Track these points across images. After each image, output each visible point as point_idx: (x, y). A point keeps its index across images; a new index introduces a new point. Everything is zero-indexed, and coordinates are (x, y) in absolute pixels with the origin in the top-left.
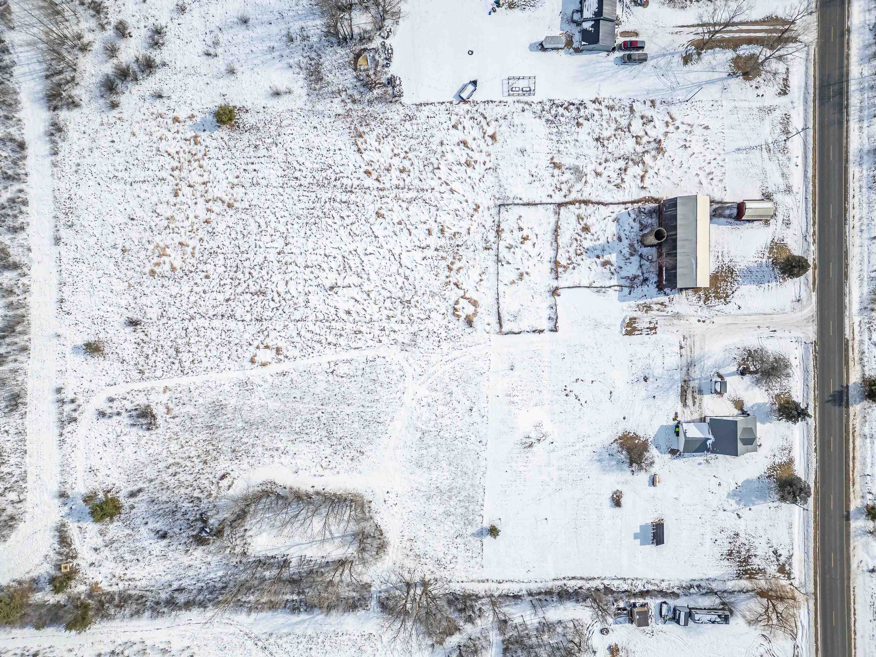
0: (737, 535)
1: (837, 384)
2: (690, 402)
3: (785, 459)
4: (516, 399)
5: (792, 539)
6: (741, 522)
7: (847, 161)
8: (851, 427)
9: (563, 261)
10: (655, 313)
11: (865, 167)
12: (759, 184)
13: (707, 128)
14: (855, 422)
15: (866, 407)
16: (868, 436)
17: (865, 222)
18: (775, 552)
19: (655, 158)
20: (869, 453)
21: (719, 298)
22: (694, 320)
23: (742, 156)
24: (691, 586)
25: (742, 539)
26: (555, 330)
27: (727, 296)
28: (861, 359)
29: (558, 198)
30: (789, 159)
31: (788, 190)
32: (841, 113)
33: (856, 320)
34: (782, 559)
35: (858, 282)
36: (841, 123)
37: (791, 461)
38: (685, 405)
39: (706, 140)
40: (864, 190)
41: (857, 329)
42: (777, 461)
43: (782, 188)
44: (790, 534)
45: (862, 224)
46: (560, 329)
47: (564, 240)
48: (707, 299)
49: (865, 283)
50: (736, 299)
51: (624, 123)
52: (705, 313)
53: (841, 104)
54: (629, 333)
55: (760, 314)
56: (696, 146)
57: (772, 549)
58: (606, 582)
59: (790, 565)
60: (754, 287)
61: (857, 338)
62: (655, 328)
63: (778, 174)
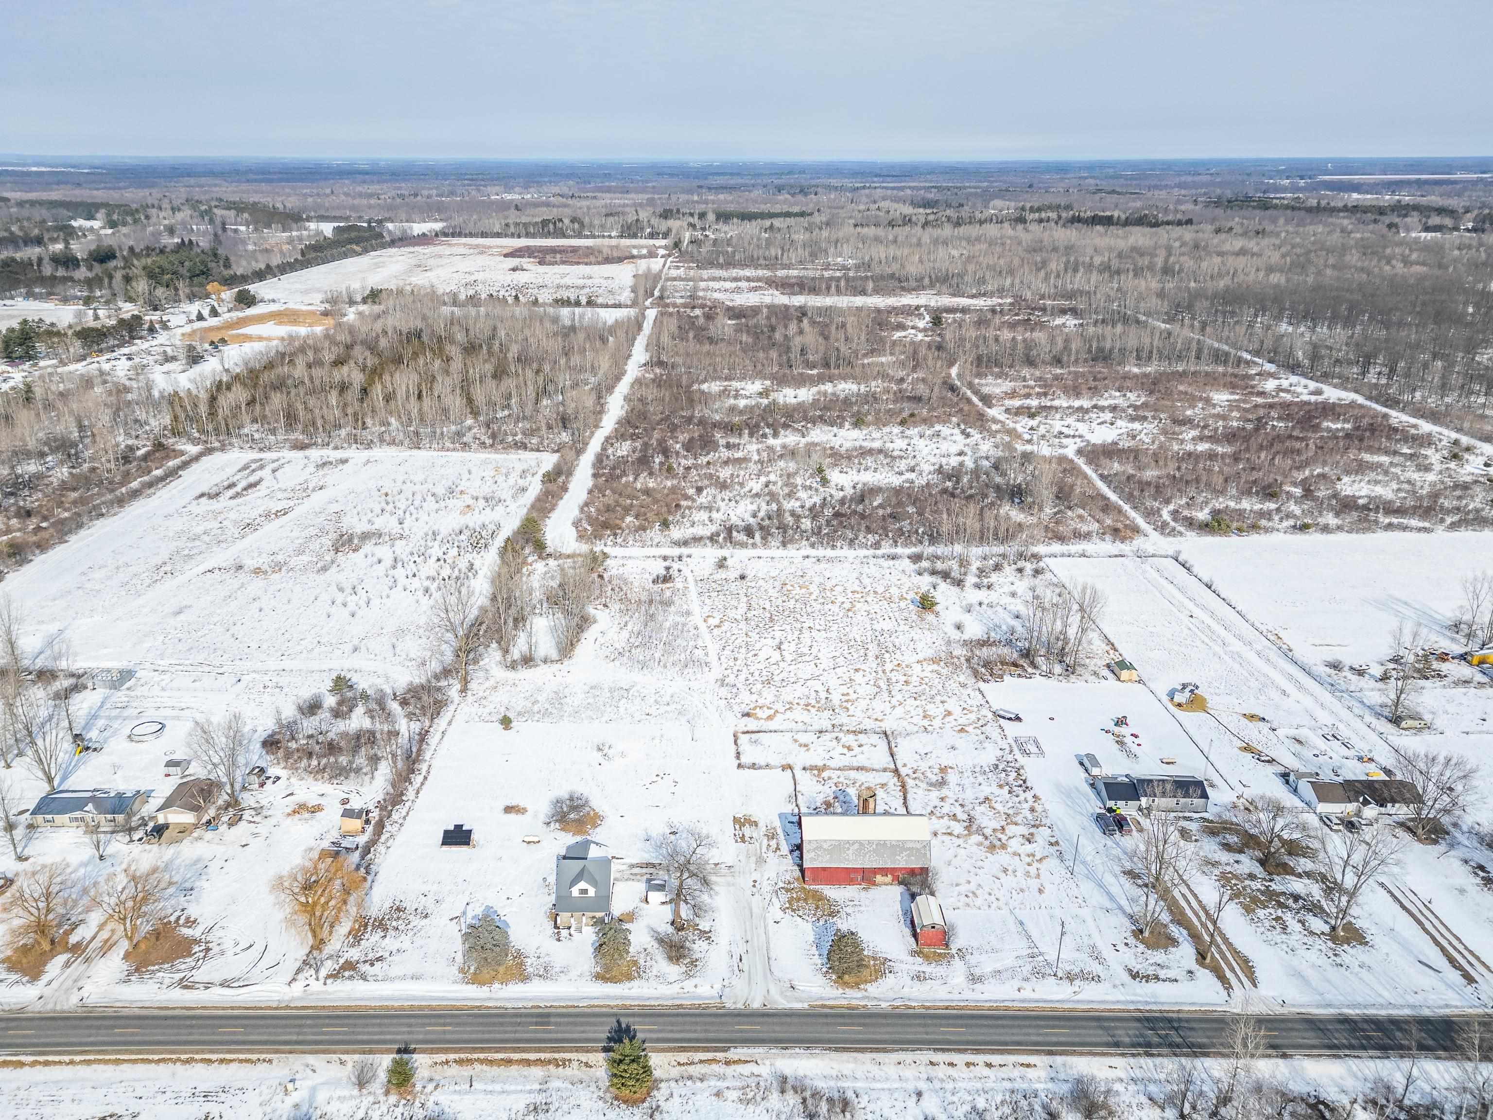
0: (426, 916)
1: (648, 1035)
2: (637, 870)
3: (530, 970)
4: (657, 741)
5: (392, 979)
6: (445, 920)
7: (1051, 1053)
8: (567, 1056)
9: (825, 774)
10: (765, 842)
11: (1050, 1086)
12: (975, 944)
13: (1040, 891)
14: (575, 1064)
15: (600, 1084)
16: (544, 1087)
17: (950, 1086)
18: (380, 959)
19: (980, 844)
20: (513, 1088)
21: (790, 902)
22: (756, 876)
23: (1014, 927)
24: (368, 873)
25: (416, 921)
26: (739, 766)
27: (793, 910)
28: (690, 1078)
29: (903, 771)
30: (1027, 979)
31: (975, 979)
32: (1134, 1045)
33: (764, 1070)
34: (364, 968)
35: (834, 1073)
36: (1117, 1045)
37: (525, 978)
38: (632, 866)
39: (1022, 890)
40: (1008, 1085)
41: (746, 1069)
42: (529, 961)
43: (977, 972)
44: (403, 978)
45: (942, 1080)
46: (741, 771)
47: (853, 774)
48: (787, 890)
49: (832, 1084)
50: (788, 919)
51: (1019, 819)
52: (766, 887)
53: (1149, 1045)
54: (736, 820)
55: (768, 943)
56: (1008, 881)
57: (386, 955)
58: (408, 804)
59: (351, 978)
60: (811, 938)
61: (730, 1070)
62: (744, 841)
63: (998, 966)
